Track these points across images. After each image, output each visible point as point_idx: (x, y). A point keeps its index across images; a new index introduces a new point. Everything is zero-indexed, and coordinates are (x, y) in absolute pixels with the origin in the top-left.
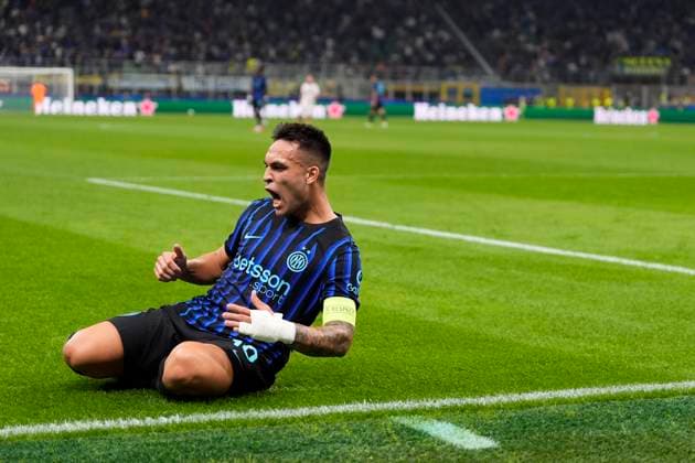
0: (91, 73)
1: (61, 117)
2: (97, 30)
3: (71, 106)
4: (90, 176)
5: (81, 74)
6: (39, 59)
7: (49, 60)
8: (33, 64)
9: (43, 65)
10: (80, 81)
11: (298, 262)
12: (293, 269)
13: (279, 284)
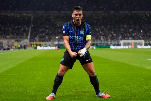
0: (147, 41)
1: (142, 49)
2: (148, 34)
3: (144, 47)
4: (148, 59)
5: (145, 41)
6: (138, 39)
7: (140, 39)
8: (137, 40)
9: (139, 40)
10: (145, 42)
11: (82, 32)
12: (82, 34)
13: (81, 38)
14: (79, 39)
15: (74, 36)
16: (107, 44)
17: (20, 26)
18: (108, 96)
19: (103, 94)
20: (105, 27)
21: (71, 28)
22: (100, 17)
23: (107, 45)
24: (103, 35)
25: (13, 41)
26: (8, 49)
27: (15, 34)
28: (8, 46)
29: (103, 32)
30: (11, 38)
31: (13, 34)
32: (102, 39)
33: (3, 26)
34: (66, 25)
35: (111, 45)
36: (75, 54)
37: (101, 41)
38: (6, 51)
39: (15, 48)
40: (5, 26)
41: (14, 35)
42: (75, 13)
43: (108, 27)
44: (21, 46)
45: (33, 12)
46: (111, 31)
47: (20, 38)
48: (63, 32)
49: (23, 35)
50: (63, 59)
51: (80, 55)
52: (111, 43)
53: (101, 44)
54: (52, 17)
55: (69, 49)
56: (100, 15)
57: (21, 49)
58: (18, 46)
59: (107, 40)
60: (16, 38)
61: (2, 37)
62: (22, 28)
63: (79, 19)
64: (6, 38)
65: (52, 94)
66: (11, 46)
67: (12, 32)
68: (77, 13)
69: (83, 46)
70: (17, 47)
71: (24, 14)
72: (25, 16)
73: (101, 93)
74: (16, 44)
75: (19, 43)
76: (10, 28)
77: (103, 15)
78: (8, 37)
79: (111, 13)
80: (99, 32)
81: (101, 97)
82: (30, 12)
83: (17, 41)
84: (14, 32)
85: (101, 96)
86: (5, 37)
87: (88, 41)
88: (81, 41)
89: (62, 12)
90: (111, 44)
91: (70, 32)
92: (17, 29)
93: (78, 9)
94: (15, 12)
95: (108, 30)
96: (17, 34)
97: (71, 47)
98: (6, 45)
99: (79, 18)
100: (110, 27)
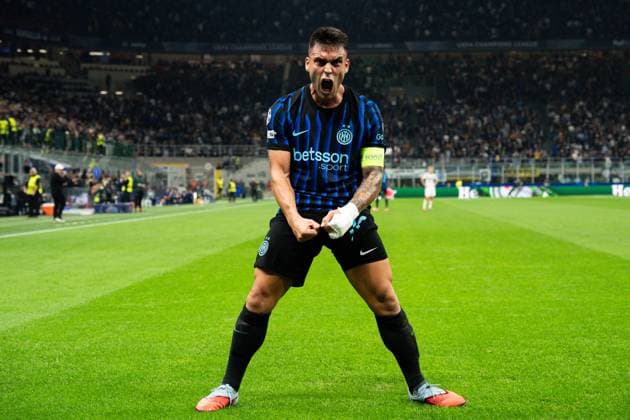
11: (345, 137)
12: (344, 143)
13: (340, 158)
14: (333, 164)
15: (312, 152)
16: (599, 175)
17: (236, 107)
18: (454, 397)
19: (435, 391)
20: (589, 109)
21: (298, 119)
22: (570, 65)
23: (599, 184)
24: (579, 141)
25: (208, 166)
26: (188, 200)
27: (219, 139)
28: (189, 187)
29: (579, 129)
30: (202, 154)
31: (208, 140)
32: (575, 156)
33: (168, 108)
34: (280, 105)
35: (616, 180)
36: (312, 227)
37: (573, 163)
38: (176, 207)
39: (215, 195)
40: (177, 106)
41: (212, 143)
42: (316, 56)
43: (601, 107)
44: (240, 186)
45: (290, 47)
46: (617, 121)
47: (239, 153)
48: (269, 132)
49: (250, 143)
50: (264, 248)
51: (331, 234)
52: (614, 172)
53: (572, 176)
54: (369, 69)
55: (288, 207)
56: (571, 57)
57: (239, 201)
58: (230, 186)
59: (599, 161)
60: (223, 155)
61: (166, 152)
62: (245, 115)
63: (331, 81)
64: (182, 154)
65: (223, 386)
66: (202, 186)
67: (206, 129)
68: (324, 54)
69: (347, 194)
70: (224, 192)
71: (256, 58)
72: (259, 66)
73: (428, 387)
74: (220, 179)
75: (231, 176)
76: (199, 116)
77: (580, 58)
78: (189, 151)
79: (617, 48)
80: (566, 128)
81: (428, 401)
82: (280, 47)
83: (226, 166)
84: (214, 129)
85: (426, 396)
86: (175, 153)
87: (368, 174)
88: (341, 173)
89: (410, 45)
90: (616, 176)
91: (295, 134)
92: (223, 117)
93: (328, 40)
94: (218, 47)
95: (603, 121)
96: (227, 140)
97: (296, 199)
98: (181, 185)
99: (332, 77)
100: (611, 106)
